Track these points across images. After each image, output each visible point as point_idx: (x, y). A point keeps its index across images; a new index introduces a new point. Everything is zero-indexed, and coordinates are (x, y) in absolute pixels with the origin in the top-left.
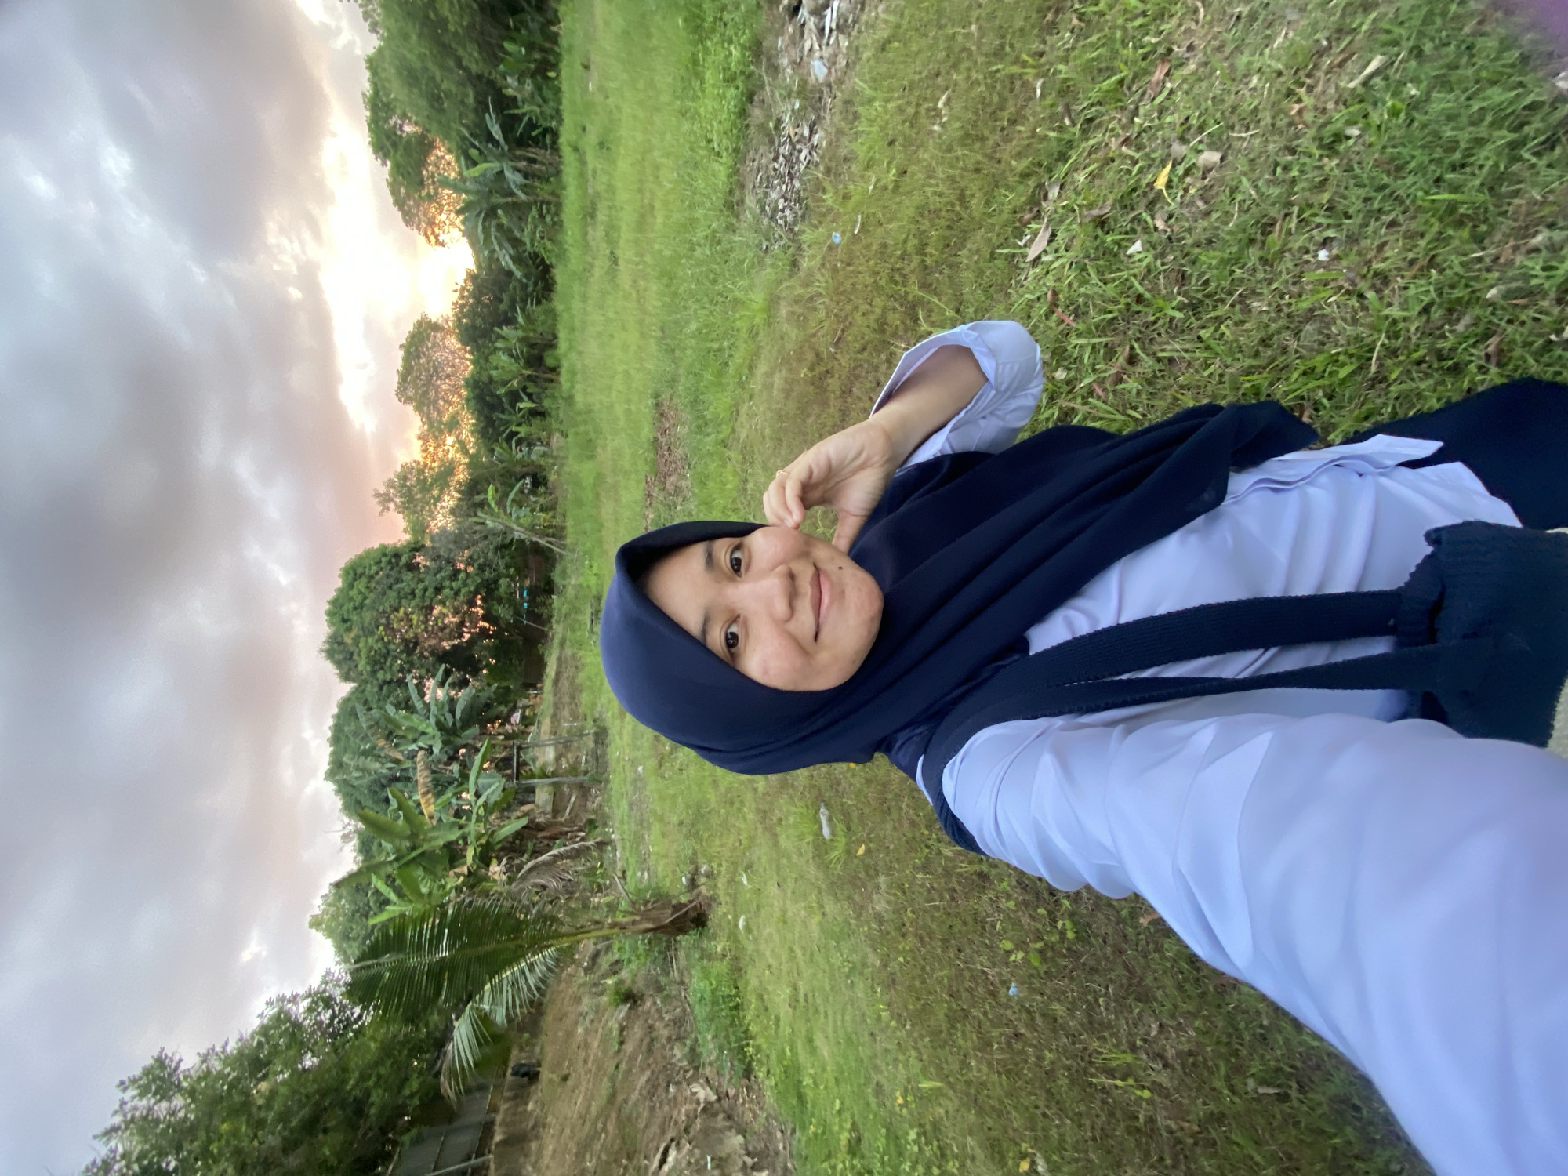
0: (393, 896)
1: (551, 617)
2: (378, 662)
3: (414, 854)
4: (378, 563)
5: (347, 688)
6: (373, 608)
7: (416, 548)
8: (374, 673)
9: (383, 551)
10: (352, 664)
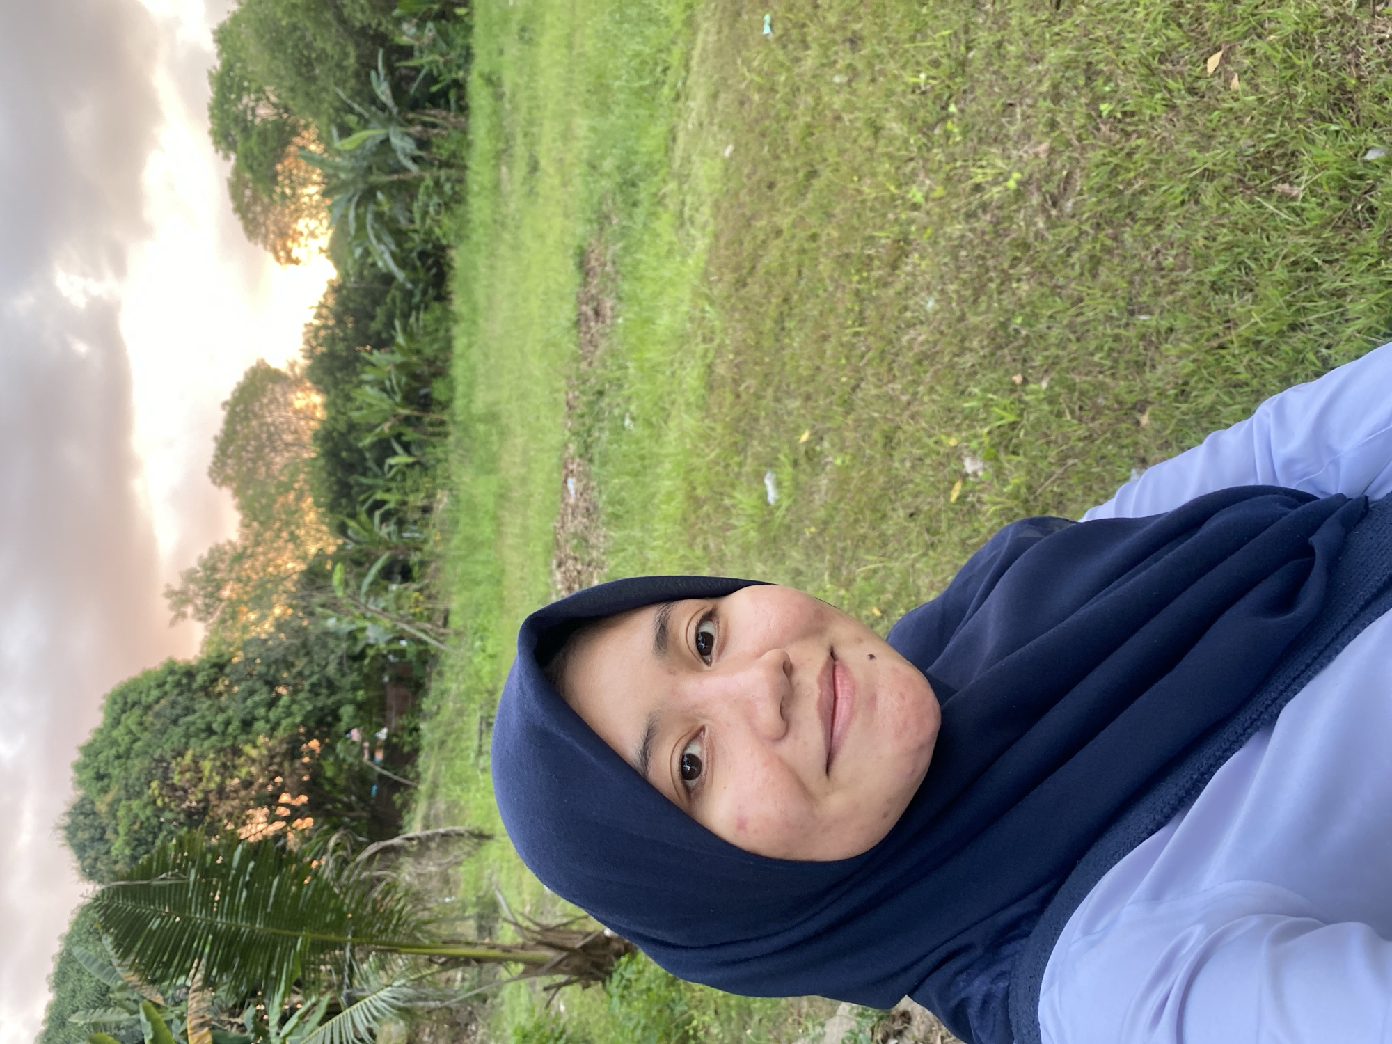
1: (416, 751)
4: (161, 685)
5: (86, 892)
6: (145, 753)
7: (219, 666)
10: (103, 848)
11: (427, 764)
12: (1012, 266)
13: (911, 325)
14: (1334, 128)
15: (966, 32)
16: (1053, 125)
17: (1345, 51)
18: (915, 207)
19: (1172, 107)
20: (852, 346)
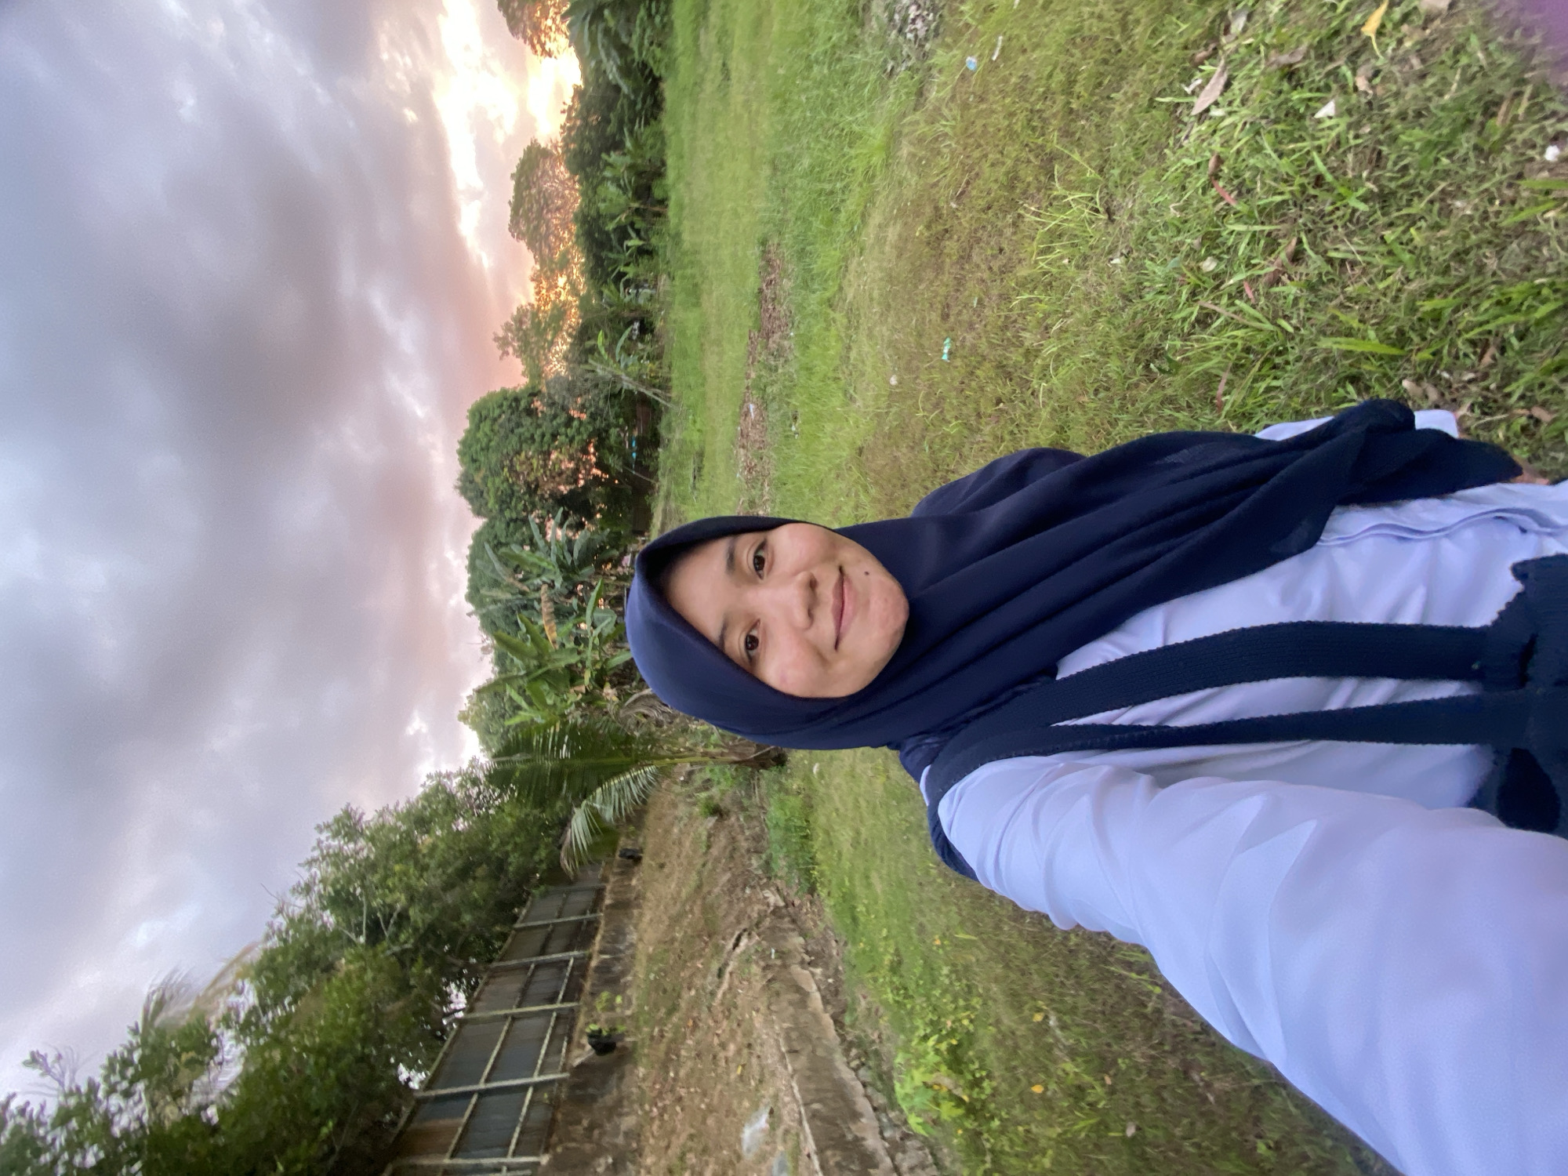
0: (524, 704)
1: (657, 470)
2: (505, 501)
3: (540, 672)
4: (501, 406)
5: (478, 523)
6: (497, 450)
7: (534, 394)
8: (501, 511)
9: (504, 391)
10: (483, 502)
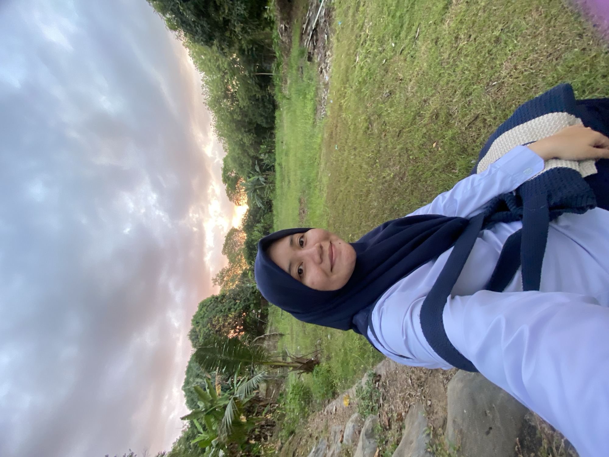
0: (202, 430)
1: (267, 315)
3: (212, 409)
4: (211, 301)
5: (194, 351)
6: (207, 317)
7: (223, 296)
9: (213, 297)
10: (198, 340)
11: (270, 318)
12: (393, 194)
13: (372, 209)
14: (463, 157)
15: (379, 144)
16: (400, 162)
17: (464, 140)
18: (371, 183)
19: (426, 156)
20: (359, 215)
